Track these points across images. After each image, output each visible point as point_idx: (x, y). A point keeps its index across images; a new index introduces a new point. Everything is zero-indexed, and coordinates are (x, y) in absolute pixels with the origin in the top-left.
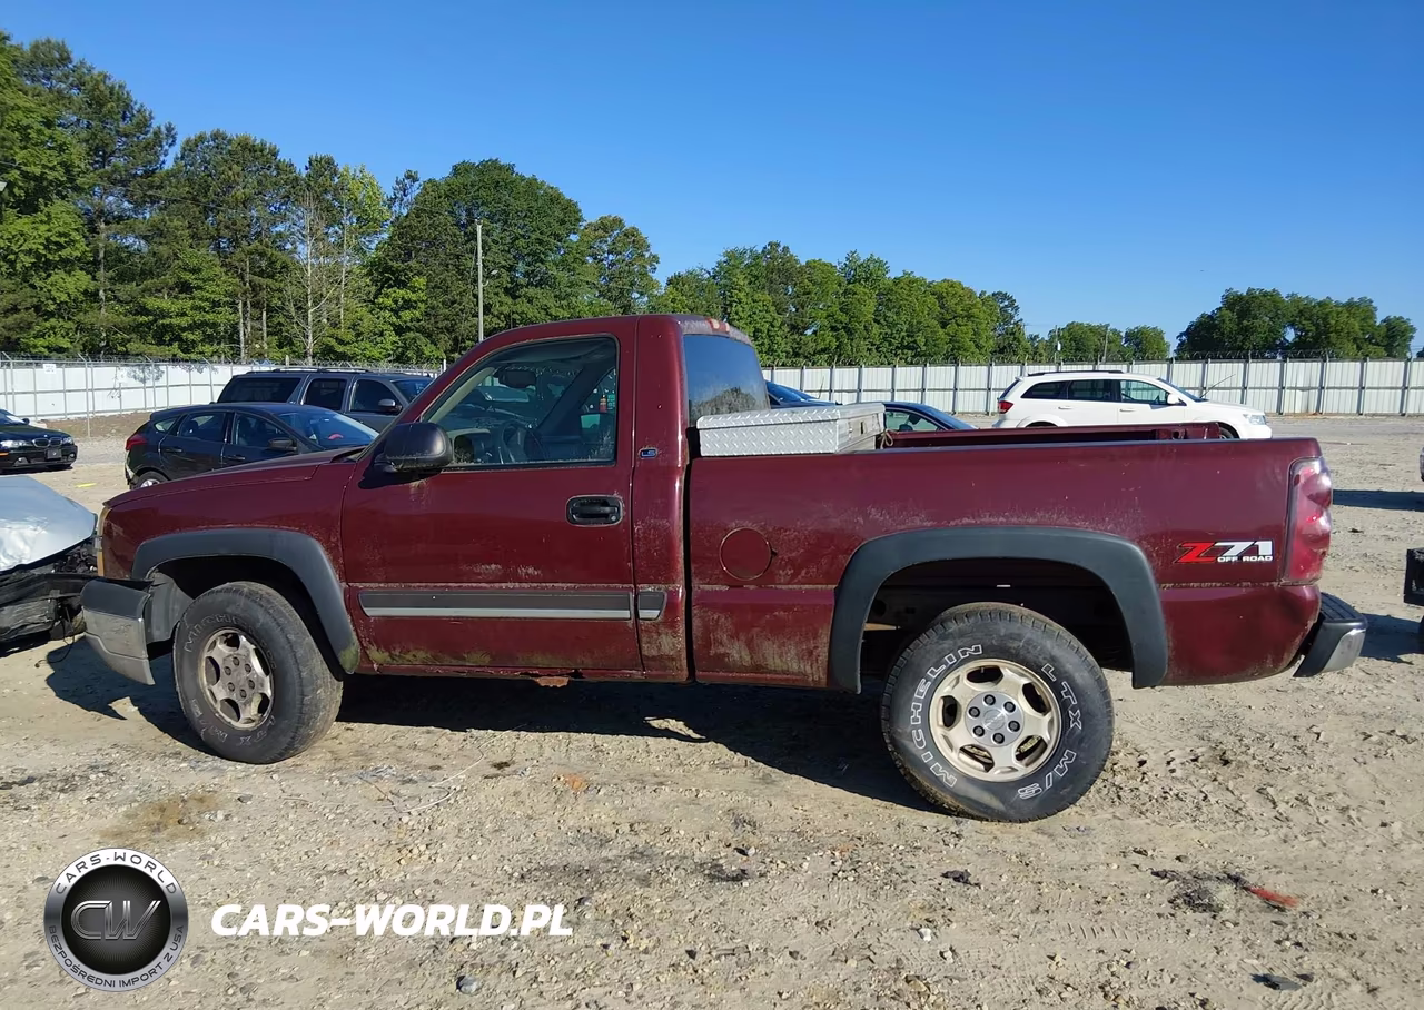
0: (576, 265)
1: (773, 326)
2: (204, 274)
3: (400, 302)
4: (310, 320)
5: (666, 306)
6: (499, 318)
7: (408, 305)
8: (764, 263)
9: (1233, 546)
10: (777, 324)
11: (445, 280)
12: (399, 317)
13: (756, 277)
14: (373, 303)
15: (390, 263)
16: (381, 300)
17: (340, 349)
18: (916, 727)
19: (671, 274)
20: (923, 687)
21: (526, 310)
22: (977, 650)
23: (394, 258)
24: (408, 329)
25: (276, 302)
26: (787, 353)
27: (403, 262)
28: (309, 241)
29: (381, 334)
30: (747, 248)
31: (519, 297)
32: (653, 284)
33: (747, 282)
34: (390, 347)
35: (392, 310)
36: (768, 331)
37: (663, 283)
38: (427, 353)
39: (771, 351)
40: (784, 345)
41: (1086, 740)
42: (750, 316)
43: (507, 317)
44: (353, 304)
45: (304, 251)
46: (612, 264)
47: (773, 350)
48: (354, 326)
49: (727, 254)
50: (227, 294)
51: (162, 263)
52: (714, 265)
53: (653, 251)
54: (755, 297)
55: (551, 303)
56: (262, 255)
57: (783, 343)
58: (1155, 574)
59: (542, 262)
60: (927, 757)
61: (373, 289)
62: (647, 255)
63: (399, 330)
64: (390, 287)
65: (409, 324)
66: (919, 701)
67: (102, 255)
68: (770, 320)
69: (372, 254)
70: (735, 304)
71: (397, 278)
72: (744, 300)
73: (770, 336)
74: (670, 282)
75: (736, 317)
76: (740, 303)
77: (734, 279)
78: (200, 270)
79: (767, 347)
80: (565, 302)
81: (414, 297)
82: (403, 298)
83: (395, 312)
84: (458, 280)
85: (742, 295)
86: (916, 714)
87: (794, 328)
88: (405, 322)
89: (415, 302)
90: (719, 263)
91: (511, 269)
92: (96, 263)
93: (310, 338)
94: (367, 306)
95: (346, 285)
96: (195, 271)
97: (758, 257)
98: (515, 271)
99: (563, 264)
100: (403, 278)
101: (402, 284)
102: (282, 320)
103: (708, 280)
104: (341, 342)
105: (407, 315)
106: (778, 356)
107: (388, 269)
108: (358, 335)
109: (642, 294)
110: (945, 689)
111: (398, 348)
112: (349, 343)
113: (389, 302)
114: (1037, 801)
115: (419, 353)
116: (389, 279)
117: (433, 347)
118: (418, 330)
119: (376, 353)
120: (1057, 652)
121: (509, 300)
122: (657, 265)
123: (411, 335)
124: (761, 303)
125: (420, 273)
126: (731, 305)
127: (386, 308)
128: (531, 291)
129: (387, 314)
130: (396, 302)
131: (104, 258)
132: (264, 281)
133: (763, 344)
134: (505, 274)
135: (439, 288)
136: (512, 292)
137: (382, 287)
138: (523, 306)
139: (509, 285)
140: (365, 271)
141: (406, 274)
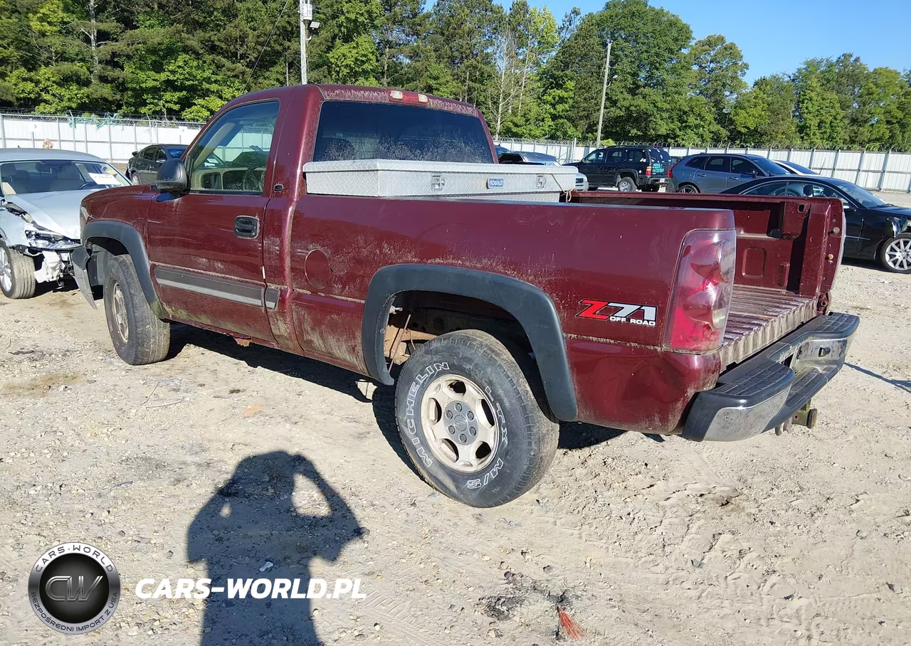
0: (682, 71)
1: (836, 119)
2: (441, 80)
3: (557, 98)
4: (500, 110)
5: (749, 101)
6: (621, 110)
7: (562, 100)
8: (837, 71)
9: (623, 308)
10: (839, 117)
11: (587, 83)
12: (555, 109)
13: (828, 81)
14: (540, 99)
15: (554, 72)
16: (545, 97)
17: (515, 129)
18: (410, 417)
19: (757, 78)
20: (414, 389)
21: (640, 103)
22: (445, 366)
23: (557, 69)
24: (560, 117)
25: (482, 99)
26: (845, 140)
27: (563, 71)
28: (506, 58)
29: (543, 120)
30: (824, 58)
31: (637, 94)
32: (741, 85)
33: (819, 84)
34: (547, 129)
35: (551, 104)
36: (831, 122)
37: (751, 84)
38: (570, 133)
39: (831, 138)
40: (843, 134)
41: (510, 454)
42: (818, 111)
43: (627, 109)
44: (528, 100)
45: (502, 64)
46: (712, 71)
47: (833, 138)
48: (524, 116)
49: (807, 63)
50: (452, 93)
51: (418, 74)
52: (795, 71)
53: (745, 60)
54: (824, 96)
55: (659, 98)
56: (475, 68)
57: (842, 132)
58: (561, 325)
59: (657, 69)
60: (415, 441)
61: (541, 90)
62: (740, 63)
63: (554, 117)
64: (552, 88)
65: (560, 114)
66: (412, 398)
67: (386, 68)
68: (834, 113)
69: (544, 66)
70: (806, 101)
71: (557, 83)
72: (815, 98)
73: (832, 127)
74: (756, 84)
75: (806, 111)
76: (811, 100)
77: (809, 82)
78: (438, 78)
79: (828, 134)
80: (669, 98)
81: (565, 95)
82: (559, 96)
83: (553, 105)
84: (597, 83)
85: (813, 94)
86: (410, 408)
87: (854, 121)
88: (559, 112)
89: (567, 98)
90: (798, 69)
91: (635, 75)
92: (383, 73)
93: (499, 122)
94: (537, 101)
95: (525, 87)
96: (436, 78)
97: (832, 65)
98: (638, 76)
99: (673, 71)
100: (561, 82)
101: (559, 86)
102: (484, 110)
103: (788, 82)
104: (516, 125)
105: (560, 107)
106: (836, 142)
107: (552, 76)
108: (527, 121)
109: (731, 93)
110: (431, 393)
111: (552, 129)
112: (520, 126)
113: (550, 98)
114: (478, 492)
115: (565, 133)
116: (552, 83)
117: (574, 129)
118: (566, 118)
119: (538, 133)
120: (494, 378)
121: (630, 97)
122: (746, 71)
123: (562, 121)
124: (828, 101)
125: (572, 79)
126: (803, 102)
127: (547, 102)
128: (647, 90)
129: (548, 106)
130: (554, 98)
131: (388, 70)
132: (477, 85)
133: (825, 132)
134: (629, 78)
135: (584, 88)
136: (633, 92)
137: (547, 88)
138: (639, 101)
139: (631, 86)
140: (538, 78)
141: (563, 79)
